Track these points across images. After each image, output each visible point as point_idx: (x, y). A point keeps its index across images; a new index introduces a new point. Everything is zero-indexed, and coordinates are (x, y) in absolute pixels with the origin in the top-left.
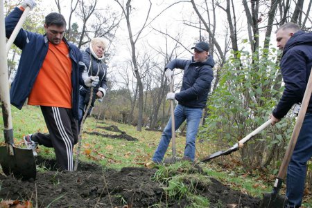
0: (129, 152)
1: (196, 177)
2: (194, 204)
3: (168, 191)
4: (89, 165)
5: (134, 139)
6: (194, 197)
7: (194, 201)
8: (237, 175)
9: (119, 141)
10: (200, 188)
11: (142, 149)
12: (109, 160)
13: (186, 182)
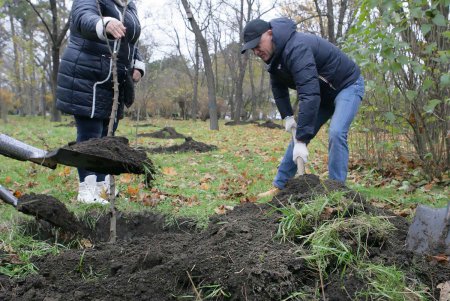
0: (207, 176)
1: (363, 222)
2: (374, 283)
3: (314, 261)
4: (139, 217)
5: (209, 148)
6: (371, 268)
7: (373, 276)
8: (414, 187)
9: (184, 156)
10: (375, 244)
11: (228, 166)
12: (175, 200)
13: (343, 235)
